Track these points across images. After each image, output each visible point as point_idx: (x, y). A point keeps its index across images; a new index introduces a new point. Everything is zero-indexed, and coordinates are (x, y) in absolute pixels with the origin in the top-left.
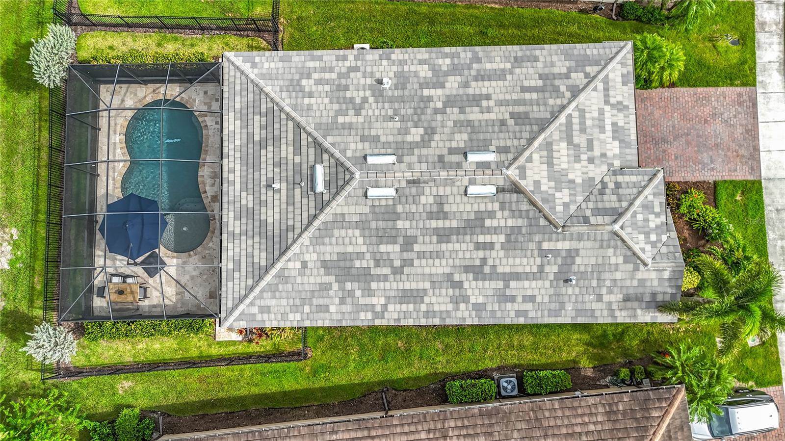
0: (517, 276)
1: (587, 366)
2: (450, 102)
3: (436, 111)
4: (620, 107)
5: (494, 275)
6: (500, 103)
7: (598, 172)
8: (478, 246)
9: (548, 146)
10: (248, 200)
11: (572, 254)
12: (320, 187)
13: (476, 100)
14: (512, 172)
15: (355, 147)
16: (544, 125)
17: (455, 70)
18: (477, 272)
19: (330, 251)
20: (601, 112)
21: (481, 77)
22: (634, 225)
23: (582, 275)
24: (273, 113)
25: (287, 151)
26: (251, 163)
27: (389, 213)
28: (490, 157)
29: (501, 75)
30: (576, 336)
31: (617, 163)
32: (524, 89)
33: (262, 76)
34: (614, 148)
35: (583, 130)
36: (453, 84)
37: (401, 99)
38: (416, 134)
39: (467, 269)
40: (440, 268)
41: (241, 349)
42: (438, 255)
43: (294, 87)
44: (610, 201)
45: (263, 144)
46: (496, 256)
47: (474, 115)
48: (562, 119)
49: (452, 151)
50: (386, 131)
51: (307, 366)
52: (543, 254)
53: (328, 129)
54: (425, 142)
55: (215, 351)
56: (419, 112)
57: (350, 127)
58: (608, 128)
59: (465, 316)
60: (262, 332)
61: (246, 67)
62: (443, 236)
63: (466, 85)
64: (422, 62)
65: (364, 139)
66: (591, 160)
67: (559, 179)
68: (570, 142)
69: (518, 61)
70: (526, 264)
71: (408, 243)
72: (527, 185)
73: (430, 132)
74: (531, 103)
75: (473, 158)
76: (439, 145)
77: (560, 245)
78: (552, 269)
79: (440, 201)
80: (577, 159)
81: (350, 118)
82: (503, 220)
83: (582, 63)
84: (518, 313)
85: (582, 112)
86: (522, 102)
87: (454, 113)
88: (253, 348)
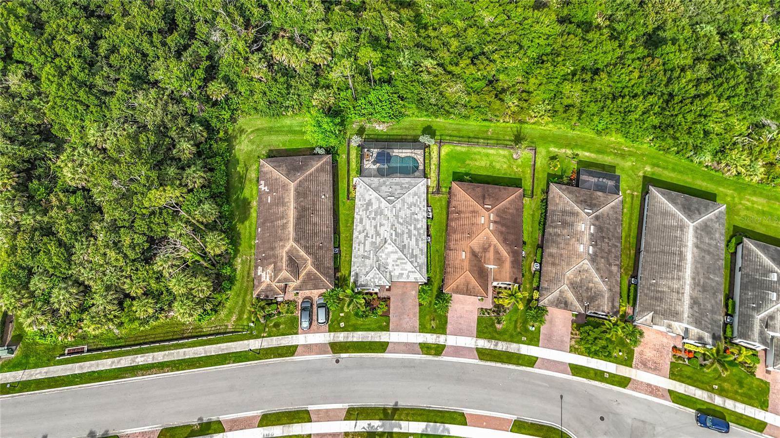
0: (364, 246)
1: (339, 274)
2: (410, 231)
3: (407, 227)
4: (408, 276)
5: (365, 240)
6: (409, 243)
7: (390, 268)
8: (372, 235)
9: (396, 252)
10: (388, 183)
11: (369, 258)
12: (389, 198)
13: (410, 237)
14: (389, 241)
15: (398, 206)
16: (402, 252)
17: (419, 234)
18: (367, 236)
19: (373, 201)
20: (406, 270)
21: (417, 240)
22: (375, 274)
23: (364, 261)
24: (409, 189)
25: (399, 191)
26: (397, 184)
27: (381, 213)
28: (394, 237)
29: (417, 245)
30: (347, 272)
31: (392, 274)
32: (413, 250)
33: (419, 187)
34: (396, 273)
35: (402, 263)
36: (415, 232)
37: (411, 219)
38: (401, 221)
39: (367, 233)
40: (368, 227)
41: (351, 184)
42: (371, 226)
43: (415, 194)
44: (382, 269)
45: (401, 187)
46: (370, 240)
47: (406, 236)
48: (404, 257)
49: (396, 228)
50: (402, 214)
51: (345, 200)
52: (370, 251)
53: (404, 201)
54: (398, 222)
55: (351, 178)
56: (407, 222)
57: (404, 206)
58: (402, 272)
59: (356, 234)
60: (355, 189)
61: (422, 183)
62: (375, 227)
63: (415, 235)
64: (422, 226)
65: (400, 208)
66: (393, 265)
67: (388, 255)
68: (398, 259)
69: (421, 250)
70: (367, 248)
71: (374, 219)
72: (386, 245)
73: (401, 224)
74: (409, 250)
75: (394, 233)
76: (397, 225)
77: (372, 255)
78: (366, 254)
79: (383, 225)
80: (393, 261)
81: (406, 206)
82: (379, 240)
83: (420, 266)
84: (355, 248)
85: (405, 263)
86: (409, 247)
87: (407, 231)
88: (351, 187)
